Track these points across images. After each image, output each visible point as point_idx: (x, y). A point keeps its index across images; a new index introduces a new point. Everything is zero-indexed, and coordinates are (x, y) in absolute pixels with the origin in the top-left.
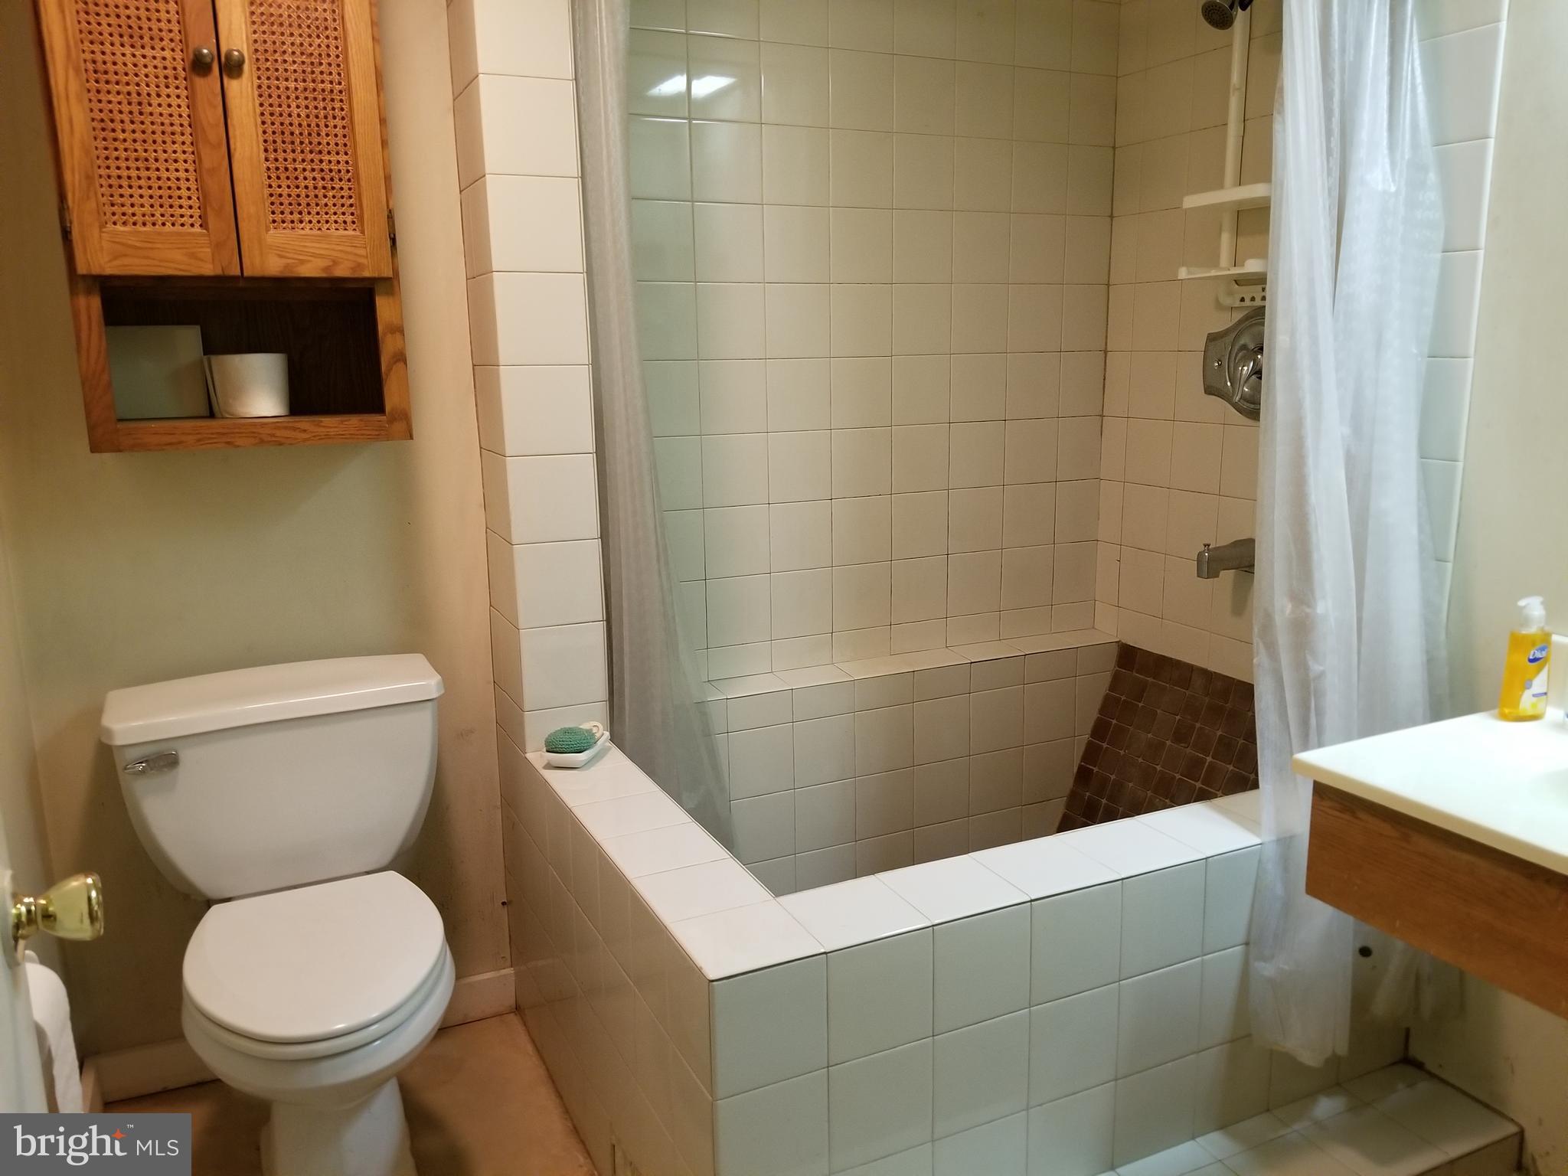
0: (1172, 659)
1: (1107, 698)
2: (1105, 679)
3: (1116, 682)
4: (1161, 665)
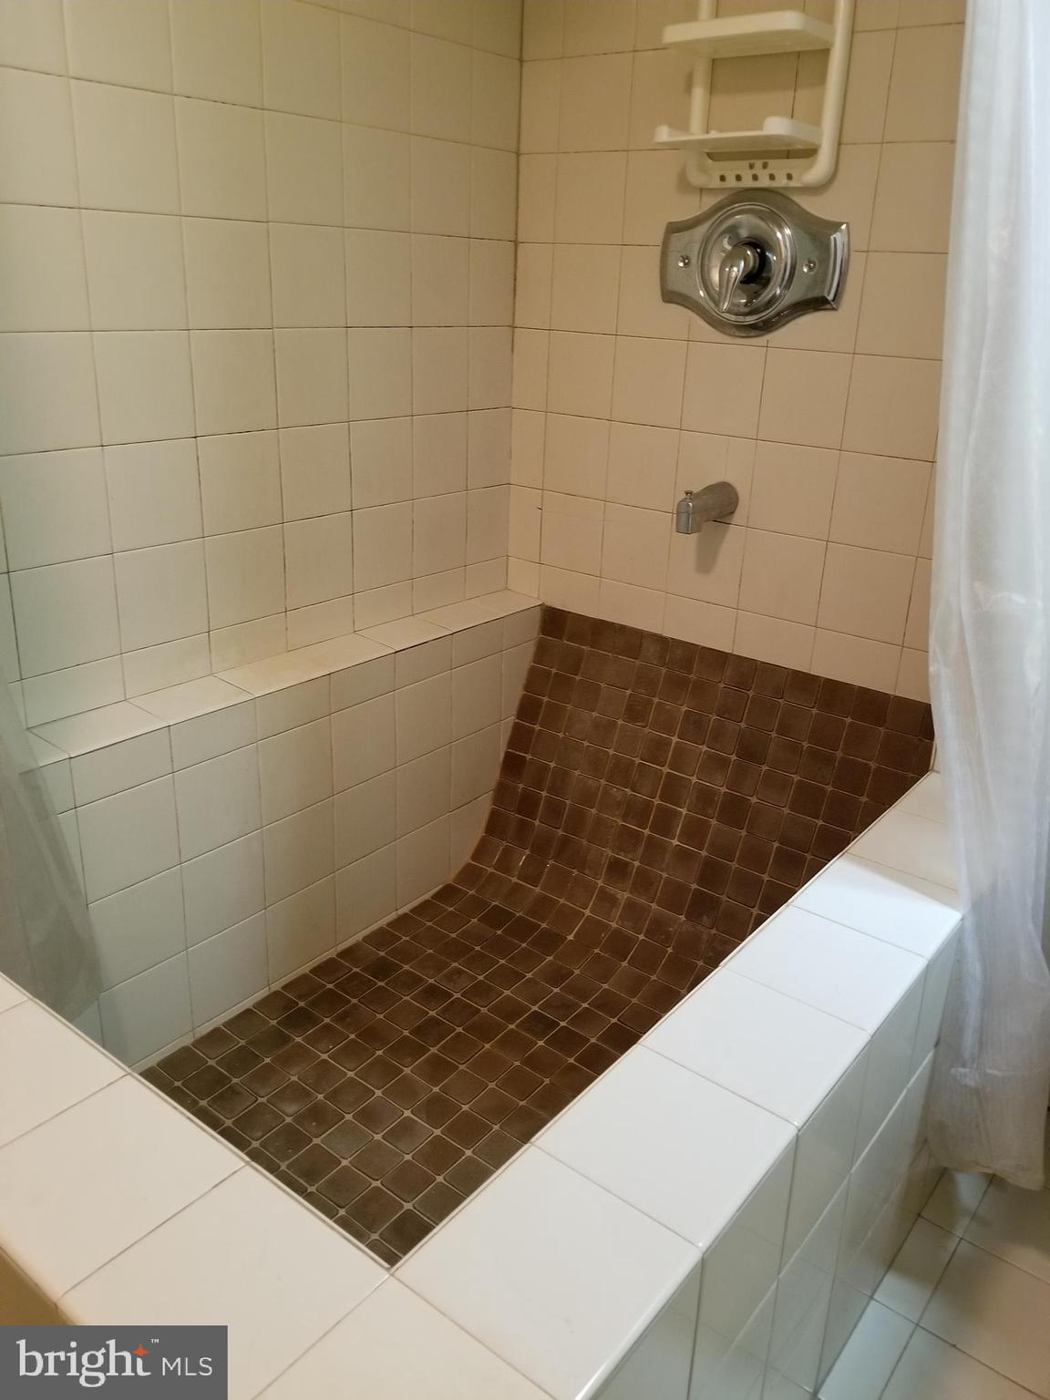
0: (613, 623)
1: (532, 671)
2: (529, 650)
3: (541, 652)
4: (599, 630)
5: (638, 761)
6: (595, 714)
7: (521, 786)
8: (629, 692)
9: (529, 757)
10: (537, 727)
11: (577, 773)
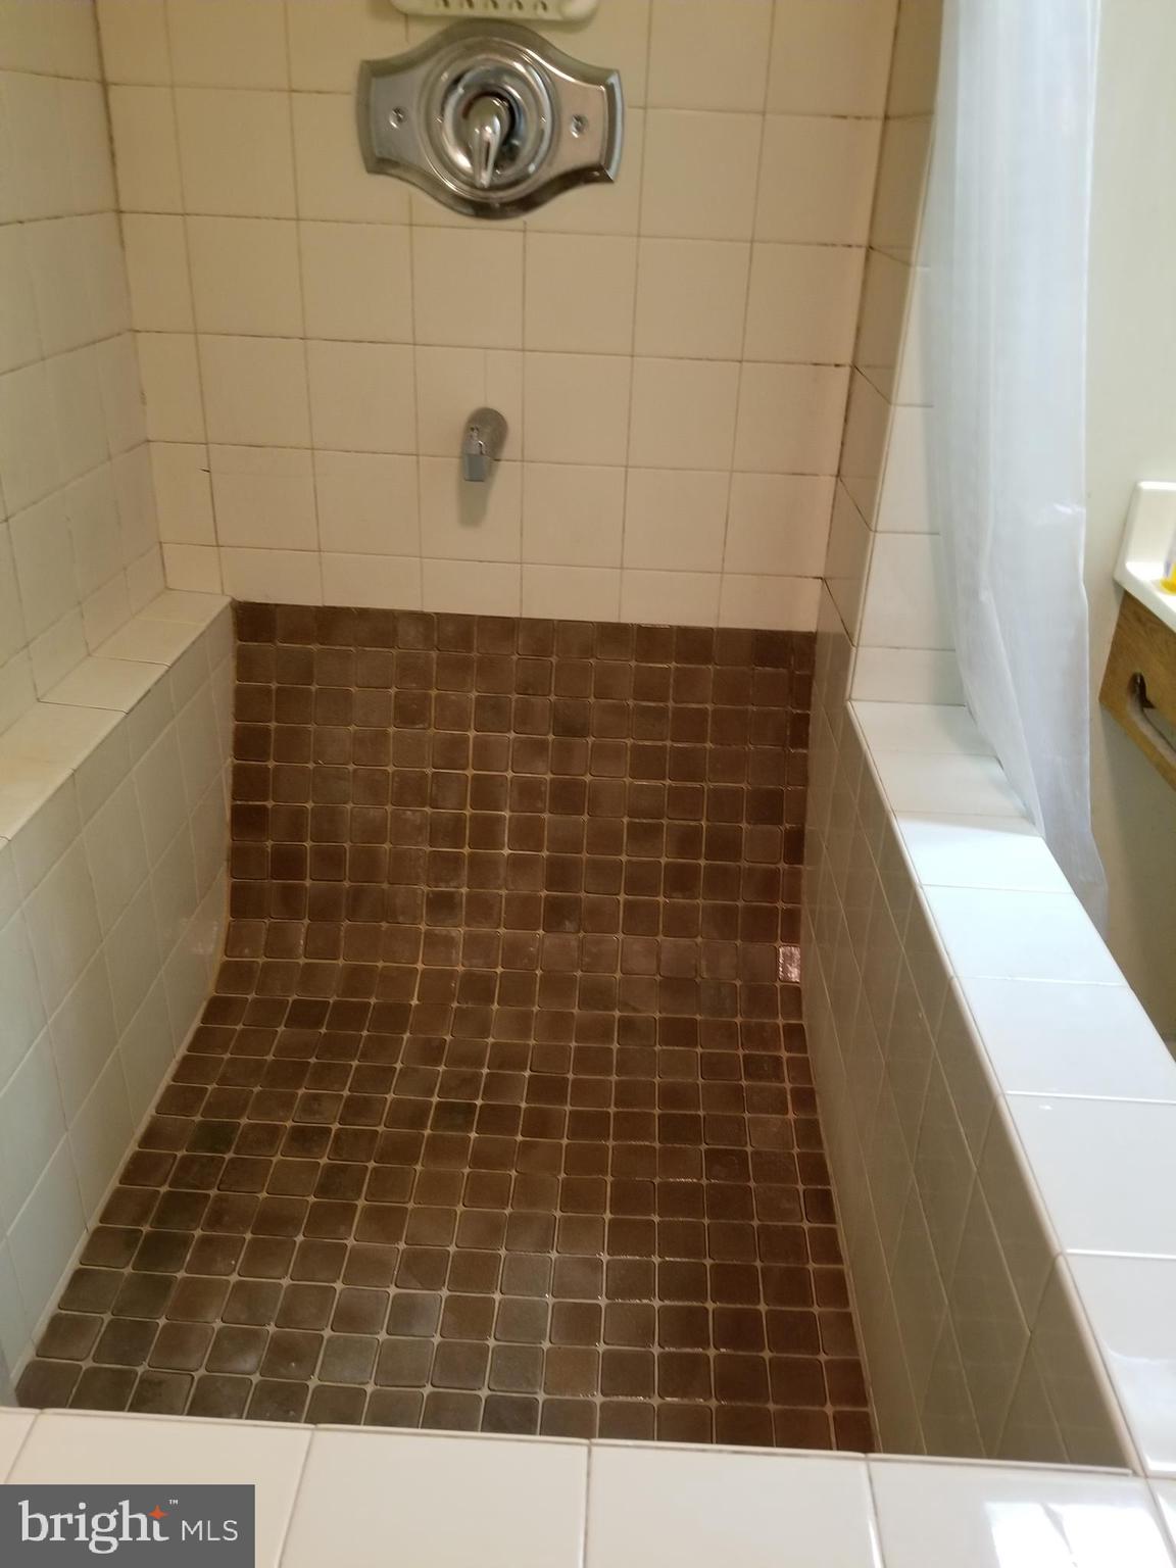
0: (348, 609)
1: (239, 693)
2: (229, 664)
3: (245, 666)
4: (327, 622)
5: (429, 771)
6: (352, 728)
7: (270, 843)
8: (393, 691)
9: (270, 804)
10: (271, 764)
11: (349, 806)
